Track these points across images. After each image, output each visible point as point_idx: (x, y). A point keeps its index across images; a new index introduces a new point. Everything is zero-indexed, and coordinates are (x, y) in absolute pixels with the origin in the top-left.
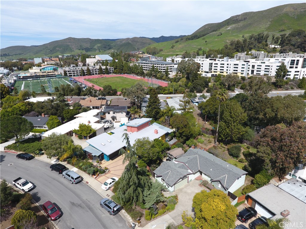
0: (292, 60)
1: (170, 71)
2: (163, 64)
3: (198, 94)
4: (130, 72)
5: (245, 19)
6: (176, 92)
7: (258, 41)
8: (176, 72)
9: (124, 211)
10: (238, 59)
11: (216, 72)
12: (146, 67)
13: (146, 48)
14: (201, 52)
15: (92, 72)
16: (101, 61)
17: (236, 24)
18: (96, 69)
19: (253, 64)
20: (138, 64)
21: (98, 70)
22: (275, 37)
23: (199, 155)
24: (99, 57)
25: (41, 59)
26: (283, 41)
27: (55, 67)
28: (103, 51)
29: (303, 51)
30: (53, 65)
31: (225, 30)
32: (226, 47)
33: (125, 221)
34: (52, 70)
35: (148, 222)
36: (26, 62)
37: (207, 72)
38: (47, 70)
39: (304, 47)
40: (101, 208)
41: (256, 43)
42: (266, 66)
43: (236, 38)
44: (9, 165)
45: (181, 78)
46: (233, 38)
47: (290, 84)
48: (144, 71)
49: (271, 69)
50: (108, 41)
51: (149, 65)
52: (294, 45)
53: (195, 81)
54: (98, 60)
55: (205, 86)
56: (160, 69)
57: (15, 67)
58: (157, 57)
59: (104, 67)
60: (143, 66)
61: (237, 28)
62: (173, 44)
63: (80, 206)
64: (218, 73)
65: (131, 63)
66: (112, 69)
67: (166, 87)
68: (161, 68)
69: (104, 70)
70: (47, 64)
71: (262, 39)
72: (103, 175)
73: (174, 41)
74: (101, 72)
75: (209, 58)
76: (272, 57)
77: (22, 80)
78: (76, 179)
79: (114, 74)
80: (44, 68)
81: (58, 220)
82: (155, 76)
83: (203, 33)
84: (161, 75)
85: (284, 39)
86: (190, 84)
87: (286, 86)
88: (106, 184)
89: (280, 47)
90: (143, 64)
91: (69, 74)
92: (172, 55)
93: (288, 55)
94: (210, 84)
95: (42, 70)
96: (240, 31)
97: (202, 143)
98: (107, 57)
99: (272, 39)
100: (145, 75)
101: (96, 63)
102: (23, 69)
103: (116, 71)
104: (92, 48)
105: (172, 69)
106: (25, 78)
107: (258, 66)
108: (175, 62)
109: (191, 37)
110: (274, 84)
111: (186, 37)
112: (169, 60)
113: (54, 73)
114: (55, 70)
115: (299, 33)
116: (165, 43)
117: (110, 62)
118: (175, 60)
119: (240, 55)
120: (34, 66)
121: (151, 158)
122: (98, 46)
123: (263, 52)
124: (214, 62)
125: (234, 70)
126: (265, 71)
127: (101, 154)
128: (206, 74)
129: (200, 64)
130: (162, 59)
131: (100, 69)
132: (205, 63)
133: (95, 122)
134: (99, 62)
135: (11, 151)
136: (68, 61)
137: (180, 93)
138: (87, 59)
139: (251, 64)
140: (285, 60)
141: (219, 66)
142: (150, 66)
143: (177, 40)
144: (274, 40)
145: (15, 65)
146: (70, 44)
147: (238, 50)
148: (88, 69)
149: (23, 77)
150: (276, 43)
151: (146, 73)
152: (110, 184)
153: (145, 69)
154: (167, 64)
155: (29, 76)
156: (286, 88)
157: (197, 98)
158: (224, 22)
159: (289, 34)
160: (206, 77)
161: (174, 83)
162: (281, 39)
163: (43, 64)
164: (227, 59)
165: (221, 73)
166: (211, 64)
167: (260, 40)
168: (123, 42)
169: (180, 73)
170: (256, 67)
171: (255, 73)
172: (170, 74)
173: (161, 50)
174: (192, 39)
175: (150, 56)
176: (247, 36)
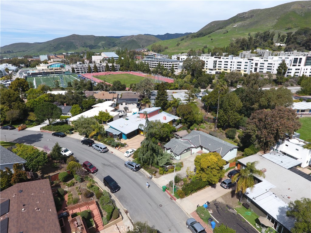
0: (295, 58)
1: (175, 69)
2: (169, 61)
3: (202, 90)
4: (137, 69)
5: (252, 16)
6: (181, 88)
7: (264, 39)
8: (181, 69)
9: (143, 169)
10: (243, 57)
11: (220, 69)
12: (152, 64)
13: (151, 45)
14: (206, 50)
15: (99, 69)
16: (107, 58)
17: (243, 22)
18: (103, 66)
19: (257, 62)
20: (144, 62)
21: (105, 67)
22: (281, 35)
23: (200, 135)
24: (104, 55)
25: (47, 56)
26: (289, 39)
27: (62, 64)
28: (108, 48)
29: (308, 49)
30: (60, 62)
31: (231, 28)
32: (232, 45)
33: (144, 175)
34: (59, 68)
35: (161, 175)
36: (32, 59)
37: (212, 70)
38: (54, 67)
39: (309, 46)
40: (125, 167)
41: (261, 41)
42: (268, 64)
43: (242, 36)
44: (48, 140)
45: (186, 75)
46: (239, 36)
47: (290, 81)
48: (150, 68)
49: (274, 67)
50: (112, 38)
51: (155, 62)
52: (299, 44)
53: (199, 78)
54: (104, 58)
55: (209, 83)
56: (165, 67)
57: (22, 64)
58: (162, 55)
59: (110, 65)
60: (149, 64)
61: (244, 26)
62: (178, 41)
63: (109, 166)
64: (222, 70)
65: (136, 60)
66: (119, 66)
67: (172, 83)
68: (166, 65)
69: (111, 68)
70: (53, 61)
71: (267, 37)
72: (124, 148)
73: (179, 39)
74: (108, 69)
75: (214, 56)
76: (276, 55)
77: (32, 77)
78: (104, 149)
79: (120, 71)
80: (52, 65)
81: (95, 173)
82: (161, 74)
83: (209, 31)
84: (167, 73)
85: (290, 37)
86: (194, 80)
87: (286, 83)
88: (127, 152)
89: (286, 45)
90: (149, 62)
91: (77, 70)
92: (177, 53)
93: (293, 53)
94: (213, 81)
95: (49, 67)
96: (247, 29)
97: (204, 129)
98: (113, 55)
99: (277, 37)
100: (151, 72)
101: (102, 61)
102: (30, 66)
103: (122, 69)
104: (96, 45)
105: (177, 66)
106: (34, 75)
107: (261, 63)
108: (180, 60)
109: (197, 35)
110: (275, 81)
111: (192, 35)
112: (174, 58)
113: (61, 70)
114: (62, 67)
115: (305, 31)
116: (170, 41)
117: (116, 59)
118: (181, 57)
119: (245, 53)
120: (41, 63)
121: (161, 136)
122: (102, 44)
123: (268, 50)
124: (218, 60)
125: (237, 68)
126: (267, 69)
127: (120, 133)
128: (211, 71)
129: (204, 61)
130: (168, 57)
131: (107, 66)
132: (209, 61)
133: (111, 111)
134: (105, 60)
135: (46, 131)
136: (74, 58)
137: (185, 89)
138: (93, 57)
139: (254, 62)
140: (288, 58)
141: (223, 63)
142: (156, 64)
143: (182, 38)
144: (280, 38)
145: (22, 62)
146: (74, 41)
147: (243, 48)
148: (95, 66)
149: (31, 73)
150: (282, 41)
151: (152, 70)
152: (130, 153)
153: (151, 66)
154: (173, 62)
155: (38, 73)
156: (286, 85)
157: (201, 93)
158: (231, 20)
159: (295, 32)
160: (210, 75)
161: (180, 80)
162: (287, 37)
163: (50, 61)
164: (232, 57)
165: (225, 71)
166: (215, 62)
167: (266, 38)
168: (128, 39)
169: (185, 71)
170: (259, 65)
171: (258, 70)
172: (175, 72)
173: (166, 48)
174: (198, 37)
175: (155, 53)
176: (253, 34)
